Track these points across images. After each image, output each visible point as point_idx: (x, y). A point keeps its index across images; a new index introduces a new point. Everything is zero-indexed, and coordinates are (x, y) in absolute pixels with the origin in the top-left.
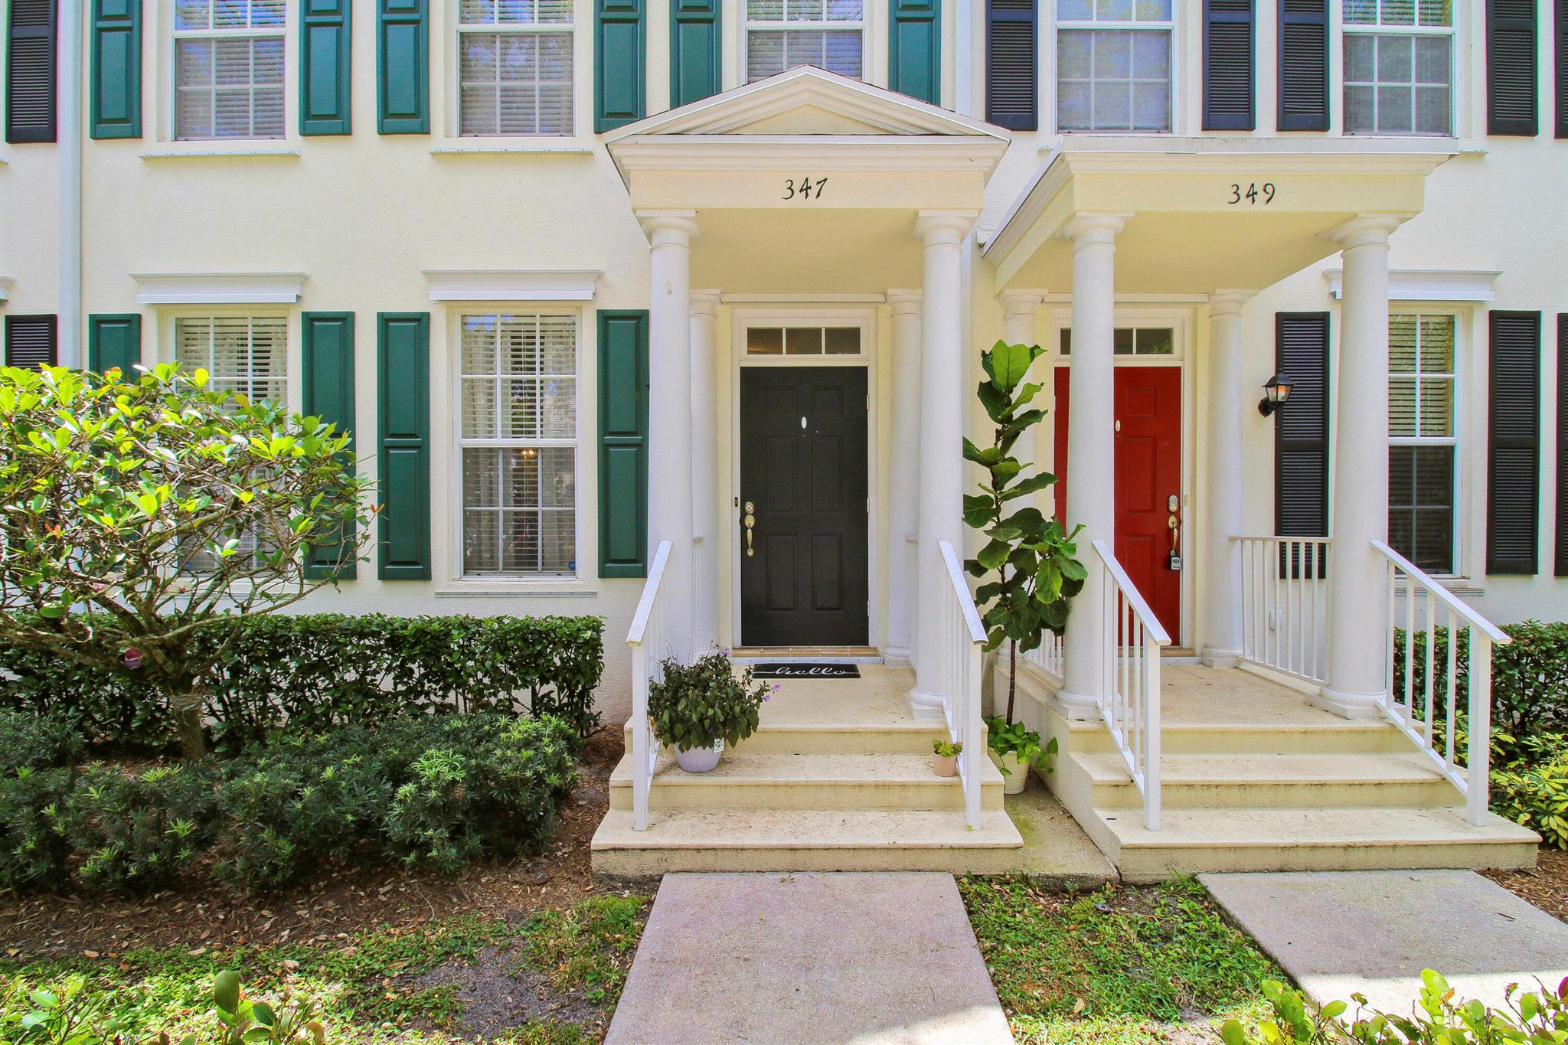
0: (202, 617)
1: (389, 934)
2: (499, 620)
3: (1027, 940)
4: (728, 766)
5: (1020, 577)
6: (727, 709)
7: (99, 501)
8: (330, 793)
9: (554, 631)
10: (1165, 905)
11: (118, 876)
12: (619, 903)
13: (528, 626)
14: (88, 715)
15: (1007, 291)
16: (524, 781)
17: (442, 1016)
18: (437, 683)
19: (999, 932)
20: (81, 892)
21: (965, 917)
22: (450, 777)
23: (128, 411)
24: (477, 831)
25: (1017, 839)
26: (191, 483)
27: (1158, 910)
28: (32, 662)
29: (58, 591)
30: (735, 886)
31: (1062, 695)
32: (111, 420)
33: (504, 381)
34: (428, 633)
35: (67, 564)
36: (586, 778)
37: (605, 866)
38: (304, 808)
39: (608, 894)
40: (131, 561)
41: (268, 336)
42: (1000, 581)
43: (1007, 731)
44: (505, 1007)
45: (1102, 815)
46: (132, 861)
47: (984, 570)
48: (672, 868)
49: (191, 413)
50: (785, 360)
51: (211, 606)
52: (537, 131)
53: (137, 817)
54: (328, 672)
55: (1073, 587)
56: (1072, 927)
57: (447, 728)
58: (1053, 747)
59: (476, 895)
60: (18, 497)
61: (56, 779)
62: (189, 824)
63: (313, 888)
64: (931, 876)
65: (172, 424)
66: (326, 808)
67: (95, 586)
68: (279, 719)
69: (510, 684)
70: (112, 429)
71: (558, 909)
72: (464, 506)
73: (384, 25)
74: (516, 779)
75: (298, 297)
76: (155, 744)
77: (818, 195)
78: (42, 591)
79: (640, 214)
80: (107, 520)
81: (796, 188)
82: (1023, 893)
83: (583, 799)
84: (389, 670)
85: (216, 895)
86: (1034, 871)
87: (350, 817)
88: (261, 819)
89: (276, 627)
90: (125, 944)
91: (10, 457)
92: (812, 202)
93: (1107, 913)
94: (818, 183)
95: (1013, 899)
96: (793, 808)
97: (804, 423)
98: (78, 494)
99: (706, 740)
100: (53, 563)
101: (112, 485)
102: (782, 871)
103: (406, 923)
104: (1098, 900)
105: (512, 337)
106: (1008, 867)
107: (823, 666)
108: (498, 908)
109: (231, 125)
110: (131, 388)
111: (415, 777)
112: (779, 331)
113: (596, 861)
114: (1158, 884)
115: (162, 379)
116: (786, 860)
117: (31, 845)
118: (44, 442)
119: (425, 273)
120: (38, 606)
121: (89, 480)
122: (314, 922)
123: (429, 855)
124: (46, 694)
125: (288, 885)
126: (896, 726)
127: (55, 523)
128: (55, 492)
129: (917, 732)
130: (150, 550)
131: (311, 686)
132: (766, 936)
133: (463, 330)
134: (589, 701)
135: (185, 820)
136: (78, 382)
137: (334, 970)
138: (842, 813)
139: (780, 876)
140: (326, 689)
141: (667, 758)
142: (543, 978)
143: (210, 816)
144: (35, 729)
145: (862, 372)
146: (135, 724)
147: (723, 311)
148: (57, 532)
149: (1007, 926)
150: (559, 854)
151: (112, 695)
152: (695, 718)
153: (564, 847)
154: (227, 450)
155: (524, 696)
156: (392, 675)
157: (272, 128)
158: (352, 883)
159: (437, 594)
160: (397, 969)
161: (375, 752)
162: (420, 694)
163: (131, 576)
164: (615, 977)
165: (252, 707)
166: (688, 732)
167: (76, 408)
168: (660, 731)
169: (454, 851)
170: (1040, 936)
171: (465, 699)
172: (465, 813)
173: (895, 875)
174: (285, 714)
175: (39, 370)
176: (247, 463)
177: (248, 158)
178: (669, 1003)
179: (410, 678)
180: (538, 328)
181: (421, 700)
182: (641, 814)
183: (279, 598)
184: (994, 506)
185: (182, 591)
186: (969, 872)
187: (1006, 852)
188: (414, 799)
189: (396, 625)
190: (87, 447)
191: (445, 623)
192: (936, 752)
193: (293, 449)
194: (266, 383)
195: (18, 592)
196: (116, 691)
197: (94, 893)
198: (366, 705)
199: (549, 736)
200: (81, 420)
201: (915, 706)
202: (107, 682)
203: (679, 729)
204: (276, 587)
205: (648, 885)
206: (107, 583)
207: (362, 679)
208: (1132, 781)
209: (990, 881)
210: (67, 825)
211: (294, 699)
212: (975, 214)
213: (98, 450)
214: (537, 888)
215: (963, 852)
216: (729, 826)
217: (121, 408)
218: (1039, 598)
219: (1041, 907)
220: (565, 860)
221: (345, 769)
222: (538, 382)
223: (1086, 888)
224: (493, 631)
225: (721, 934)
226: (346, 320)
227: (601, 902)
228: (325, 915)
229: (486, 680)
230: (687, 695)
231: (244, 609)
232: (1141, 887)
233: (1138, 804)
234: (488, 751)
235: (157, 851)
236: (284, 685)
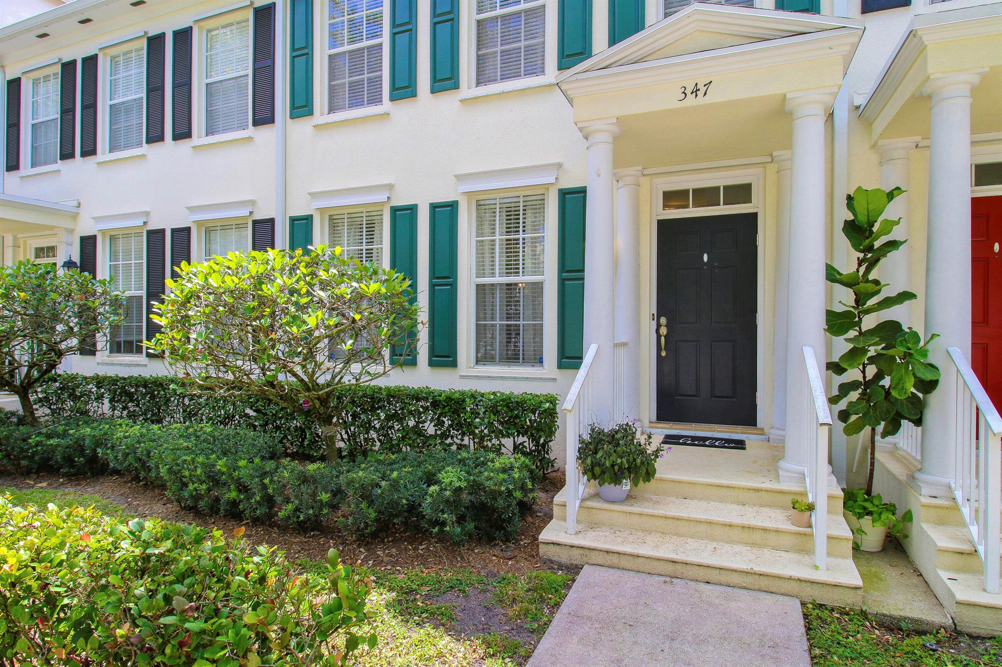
0: (337, 384)
1: (422, 571)
2: (494, 393)
3: (853, 656)
4: (633, 500)
5: (879, 376)
6: (631, 460)
7: (291, 320)
8: (394, 485)
9: (526, 402)
10: (994, 654)
11: (295, 520)
12: (554, 577)
13: (510, 399)
14: (285, 437)
15: (881, 142)
16: (500, 493)
17: (445, 619)
18: (457, 431)
19: (830, 646)
20: (279, 527)
21: (803, 630)
22: (457, 485)
23: (305, 271)
24: (474, 521)
25: (859, 582)
26: (333, 309)
27: (986, 658)
28: (261, 406)
29: (273, 367)
30: (631, 581)
31: (918, 475)
32: (297, 276)
33: (501, 240)
34: (453, 400)
35: (277, 353)
36: (544, 500)
37: (548, 554)
38: (382, 493)
39: (549, 571)
40: (305, 351)
41: (373, 222)
42: (861, 379)
43: (865, 500)
44: (480, 622)
45: (944, 575)
46: (302, 512)
47: (844, 370)
48: (590, 561)
49: (333, 271)
50: (693, 212)
51: (341, 378)
52: (522, 75)
53: (304, 488)
54: (401, 420)
55: (928, 386)
56: (898, 655)
57: (459, 457)
58: (908, 517)
59: (471, 558)
60: (257, 318)
61: (270, 465)
62: (328, 495)
63: (386, 540)
64: (781, 598)
65: (324, 277)
66: (392, 494)
67: (289, 364)
68: (375, 446)
69: (500, 434)
70: (297, 282)
71: (517, 574)
72: (477, 321)
73: (434, 25)
74: (495, 491)
75: (389, 198)
76: (315, 454)
77: (705, 94)
78: (266, 367)
79: (580, 125)
80: (295, 329)
81: (688, 92)
82: (860, 624)
83: (540, 512)
84: (431, 421)
85: (339, 537)
86: (873, 608)
87: (404, 501)
88: (361, 496)
89: (374, 392)
90: (297, 556)
91: (254, 297)
92: (701, 100)
93: (934, 650)
94: (705, 85)
95: (849, 626)
96: (678, 535)
97: (705, 258)
98: (283, 316)
99: (616, 479)
100: (271, 352)
101: (297, 311)
102: (666, 576)
103: (432, 568)
104: (930, 640)
105: (507, 212)
106: (849, 602)
107: (717, 439)
108: (483, 568)
109: (356, 102)
110: (307, 259)
111: (437, 482)
112: (687, 191)
113: (542, 549)
114: (992, 638)
115: (320, 252)
116: (669, 568)
117: (258, 498)
118: (268, 289)
119: (456, 176)
120: (264, 374)
121: (287, 308)
122: (386, 559)
123: (445, 529)
124: (267, 424)
125: (374, 535)
126: (763, 486)
127: (272, 331)
128: (273, 315)
129: (781, 492)
130: (313, 346)
131: (392, 427)
132: (647, 614)
133: (477, 209)
134: (548, 450)
135: (326, 493)
136: (283, 256)
137: (394, 585)
138: (715, 543)
139: (663, 579)
140: (398, 430)
141: (591, 490)
142: (503, 611)
143: (338, 493)
144: (262, 440)
145: (754, 216)
146: (306, 443)
147: (645, 182)
148: (273, 336)
149: (839, 643)
150: (522, 543)
151: (296, 426)
152: (608, 464)
153: (525, 539)
154: (349, 291)
155: (508, 442)
156: (433, 424)
157: (375, 99)
158: (405, 540)
159: (461, 376)
160: (424, 590)
161: (420, 466)
162: (448, 436)
163: (305, 360)
164: (545, 619)
165: (362, 438)
166: (603, 473)
167: (282, 270)
168: (585, 470)
169: (459, 530)
170: (865, 655)
171: (474, 442)
172: (467, 508)
173: (751, 593)
174: (378, 444)
175: (267, 251)
176: (358, 297)
177: (365, 119)
178: (575, 640)
179: (443, 426)
180: (521, 204)
181: (449, 441)
182: (571, 523)
183: (375, 374)
184: (857, 319)
185: (328, 369)
186: (815, 601)
187: (846, 589)
188: (438, 494)
189: (436, 394)
190: (287, 291)
191: (463, 393)
192: (794, 508)
193: (380, 290)
194: (372, 249)
195: (256, 367)
196: (298, 424)
197: (284, 528)
198: (419, 441)
199: (518, 468)
200: (285, 277)
201: (781, 472)
202: (294, 418)
203: (597, 470)
204: (374, 369)
205: (574, 570)
206: (294, 363)
207: (416, 426)
208: (976, 551)
209: (833, 610)
210: (274, 489)
211: (383, 435)
212: (835, 90)
213: (292, 292)
214: (506, 561)
215: (809, 584)
216: (631, 540)
217: (302, 270)
218: (894, 393)
219: (875, 636)
220: (525, 547)
221: (403, 474)
222: (521, 239)
223: (919, 629)
224: (490, 400)
225: (616, 607)
226: (412, 209)
227: (543, 575)
228: (391, 556)
229: (486, 431)
230: (603, 448)
231: (357, 380)
232: (973, 637)
233: (978, 571)
234: (481, 472)
235: (313, 508)
236: (377, 426)
